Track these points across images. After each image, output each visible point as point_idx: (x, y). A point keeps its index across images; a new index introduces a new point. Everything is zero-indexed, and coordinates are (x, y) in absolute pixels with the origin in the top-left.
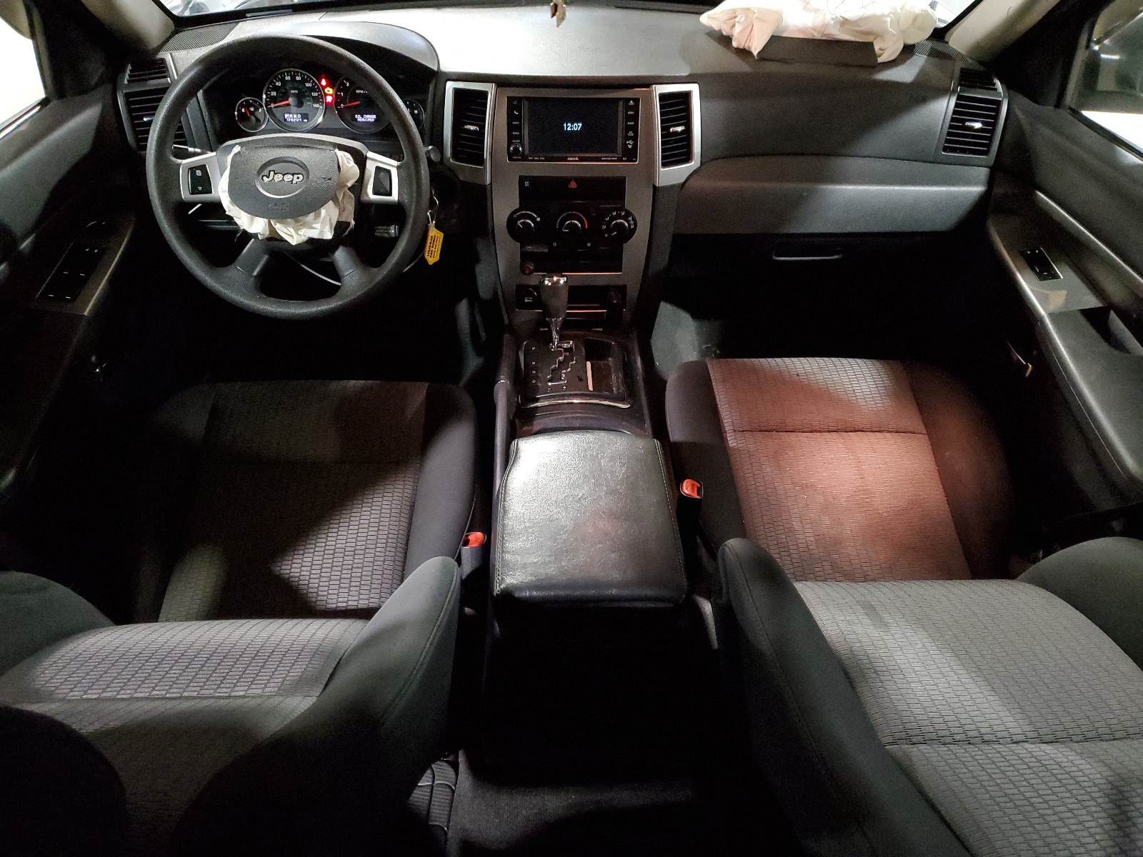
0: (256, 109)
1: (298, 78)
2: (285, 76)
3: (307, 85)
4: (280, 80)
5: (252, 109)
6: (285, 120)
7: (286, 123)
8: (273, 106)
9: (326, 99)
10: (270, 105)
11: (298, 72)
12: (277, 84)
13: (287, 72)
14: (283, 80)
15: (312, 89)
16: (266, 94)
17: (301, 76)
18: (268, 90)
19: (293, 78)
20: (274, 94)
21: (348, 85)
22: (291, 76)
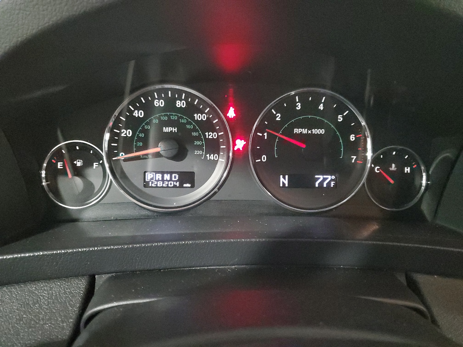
0: (88, 164)
1: (180, 104)
2: (154, 98)
3: (198, 117)
4: (142, 107)
5: (79, 163)
6: (146, 185)
7: (146, 190)
8: (122, 156)
9: (234, 145)
10: (117, 155)
11: (180, 92)
12: (136, 114)
13: (159, 91)
14: (148, 108)
15: (208, 126)
16: (111, 131)
17: (186, 99)
18: (116, 126)
19: (170, 104)
20: (127, 133)
21: (278, 119)
22: (166, 99)
